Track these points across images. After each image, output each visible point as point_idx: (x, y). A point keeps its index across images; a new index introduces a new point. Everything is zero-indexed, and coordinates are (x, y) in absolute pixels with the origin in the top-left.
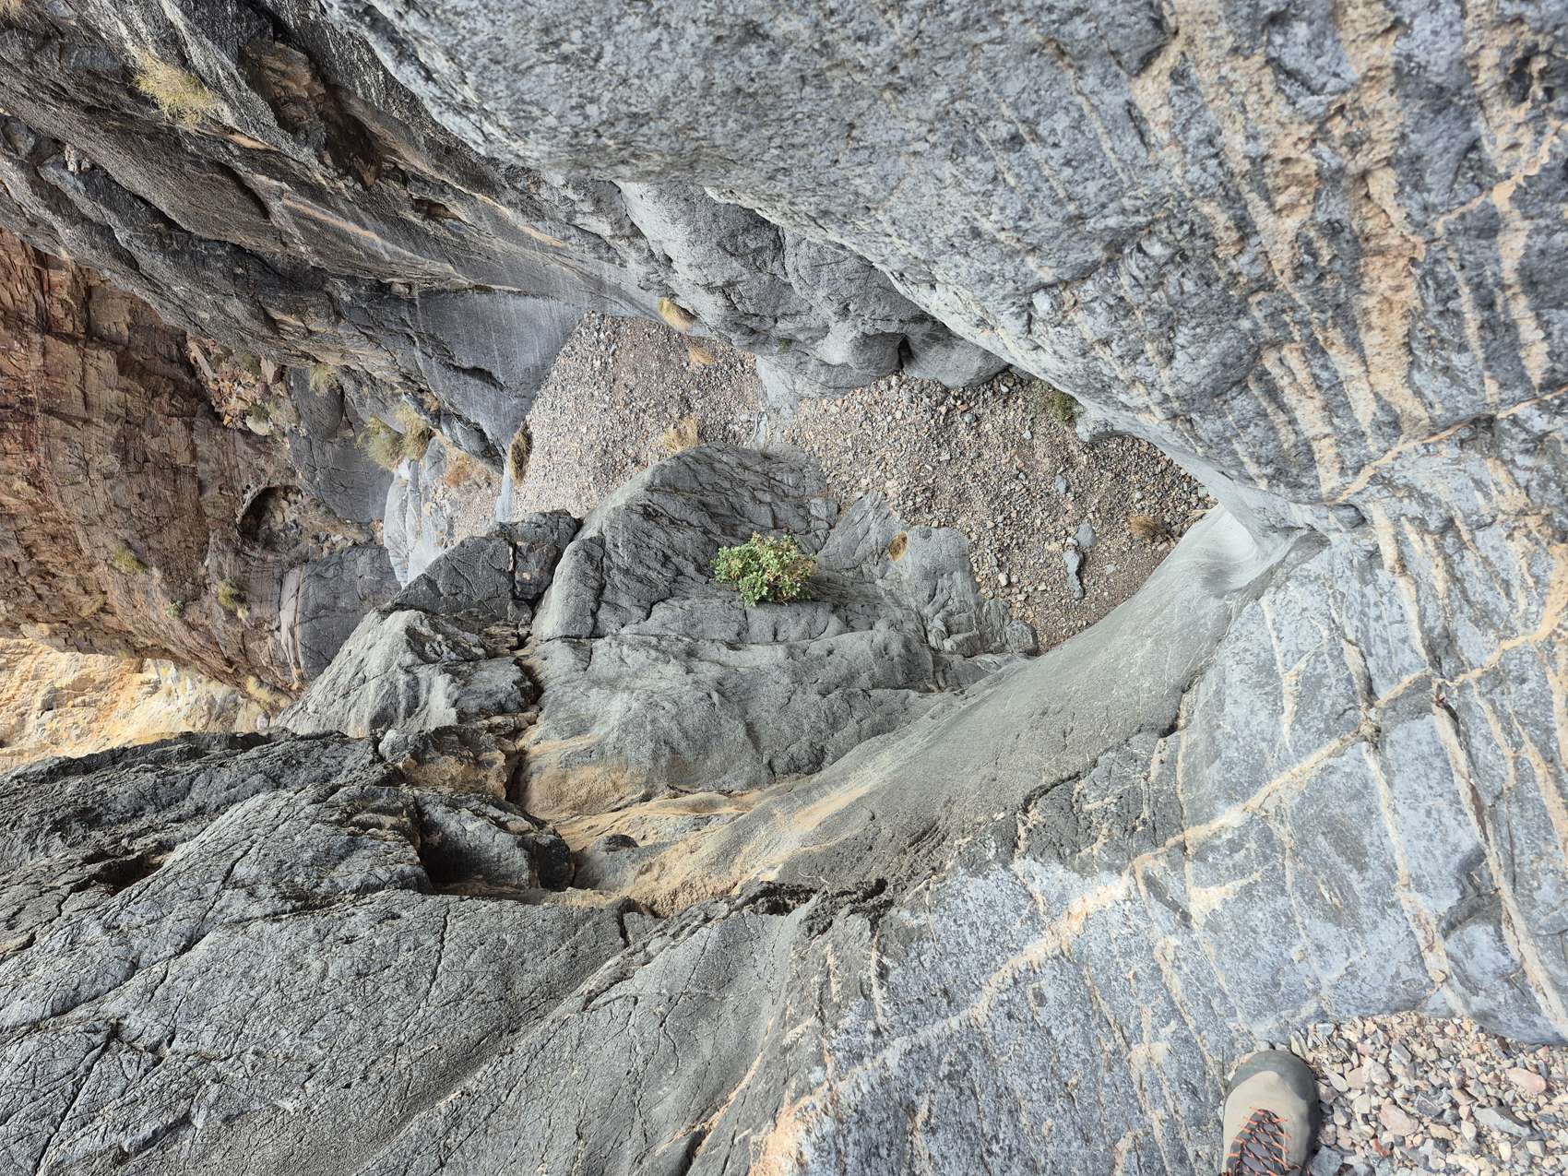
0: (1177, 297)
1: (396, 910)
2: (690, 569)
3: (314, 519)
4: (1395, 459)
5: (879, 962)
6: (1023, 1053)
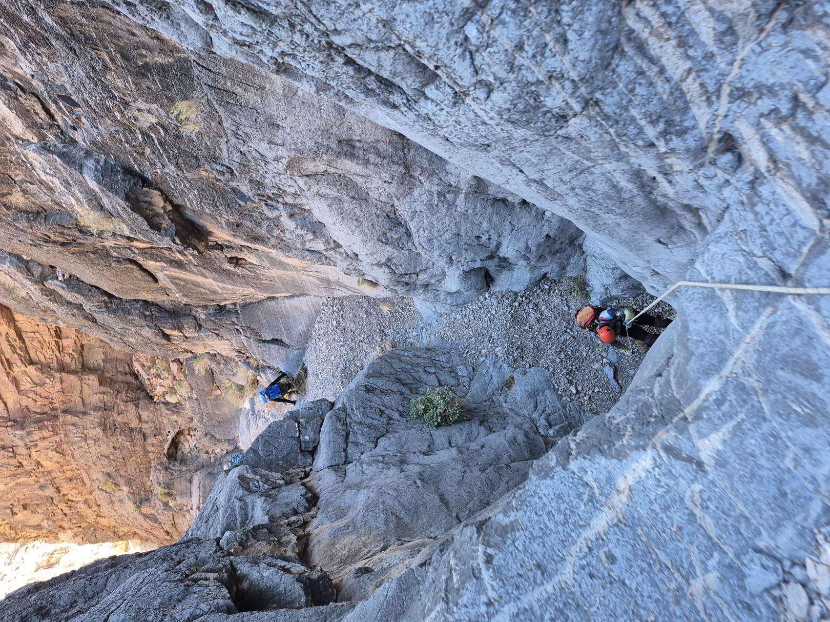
2: (396, 416)
3: (205, 442)
4: (740, 67)
5: (485, 553)
6: (607, 602)
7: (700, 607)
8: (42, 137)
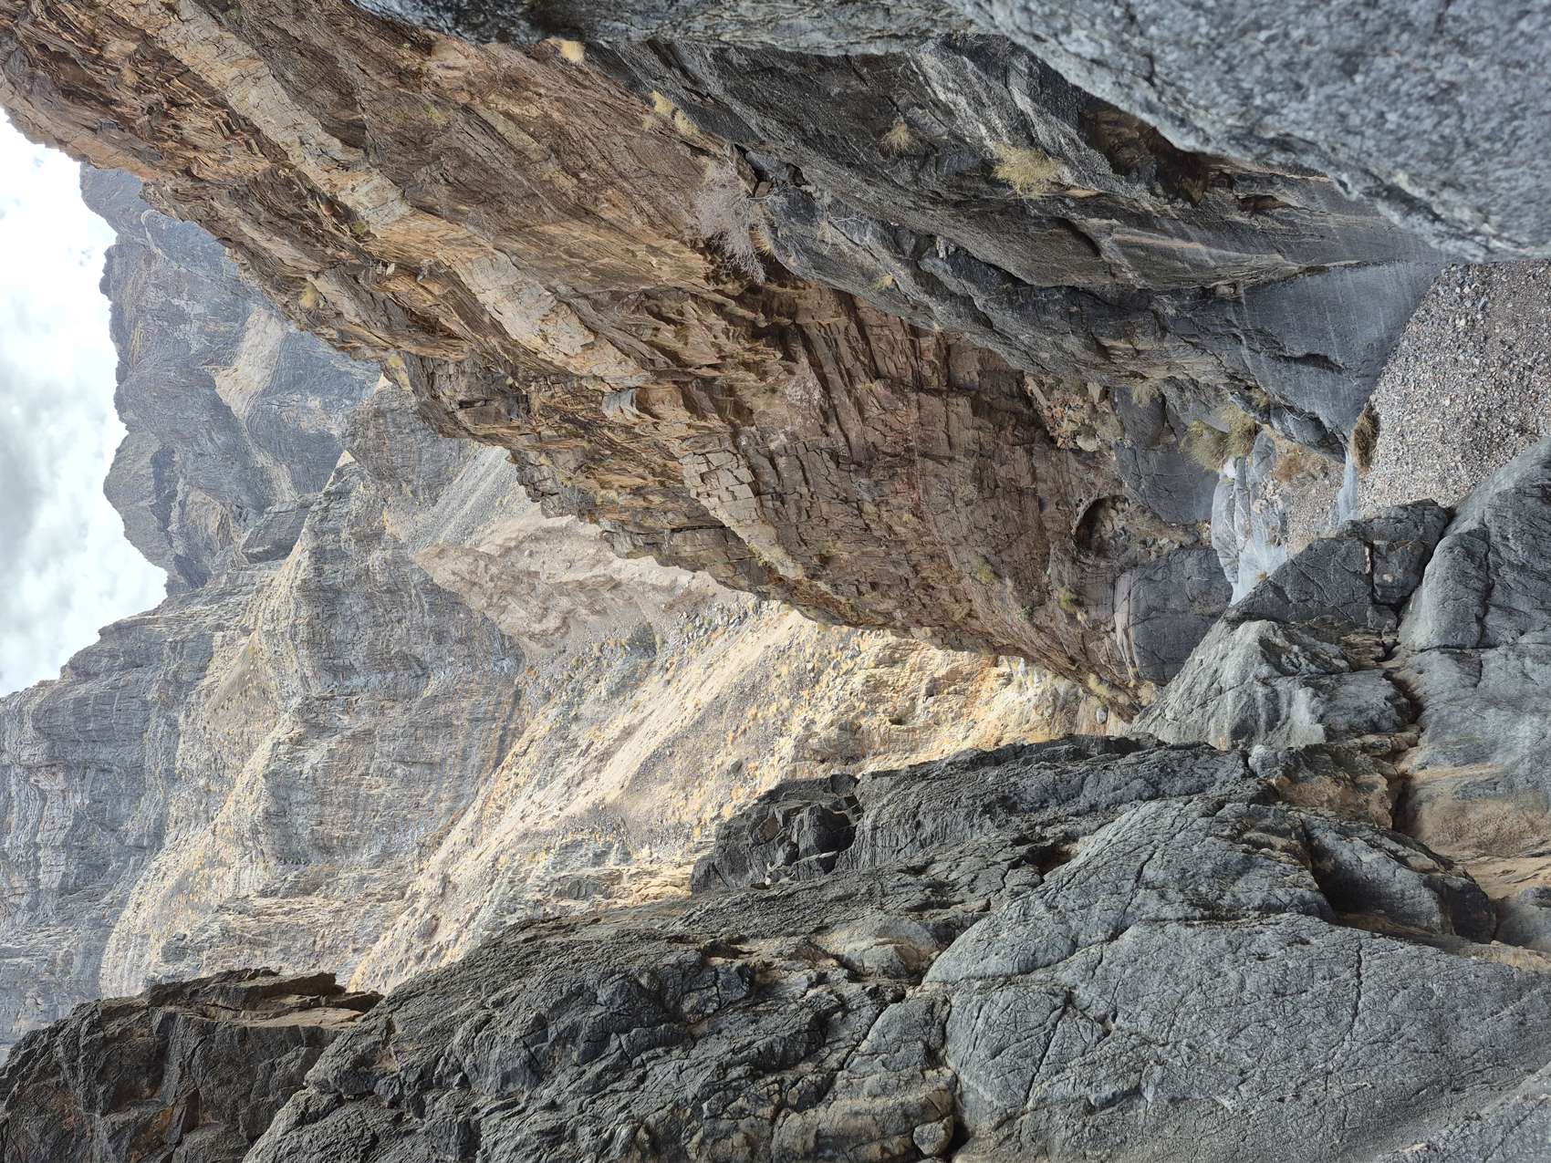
1: (1304, 935)
3: (1142, 524)
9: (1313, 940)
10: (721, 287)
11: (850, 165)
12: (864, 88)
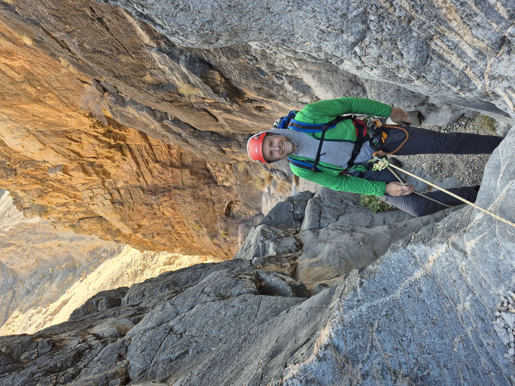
0: (389, 32)
1: (247, 299)
2: (351, 204)
3: (244, 208)
4: (490, 67)
5: (360, 281)
6: (414, 308)
7: (459, 316)
8: (158, 44)
9: (249, 300)
10: (96, 130)
11: (132, 86)
12: (134, 61)
